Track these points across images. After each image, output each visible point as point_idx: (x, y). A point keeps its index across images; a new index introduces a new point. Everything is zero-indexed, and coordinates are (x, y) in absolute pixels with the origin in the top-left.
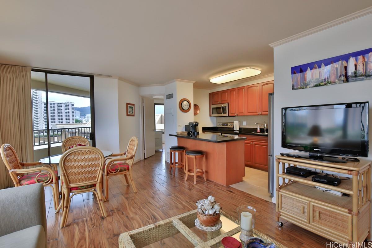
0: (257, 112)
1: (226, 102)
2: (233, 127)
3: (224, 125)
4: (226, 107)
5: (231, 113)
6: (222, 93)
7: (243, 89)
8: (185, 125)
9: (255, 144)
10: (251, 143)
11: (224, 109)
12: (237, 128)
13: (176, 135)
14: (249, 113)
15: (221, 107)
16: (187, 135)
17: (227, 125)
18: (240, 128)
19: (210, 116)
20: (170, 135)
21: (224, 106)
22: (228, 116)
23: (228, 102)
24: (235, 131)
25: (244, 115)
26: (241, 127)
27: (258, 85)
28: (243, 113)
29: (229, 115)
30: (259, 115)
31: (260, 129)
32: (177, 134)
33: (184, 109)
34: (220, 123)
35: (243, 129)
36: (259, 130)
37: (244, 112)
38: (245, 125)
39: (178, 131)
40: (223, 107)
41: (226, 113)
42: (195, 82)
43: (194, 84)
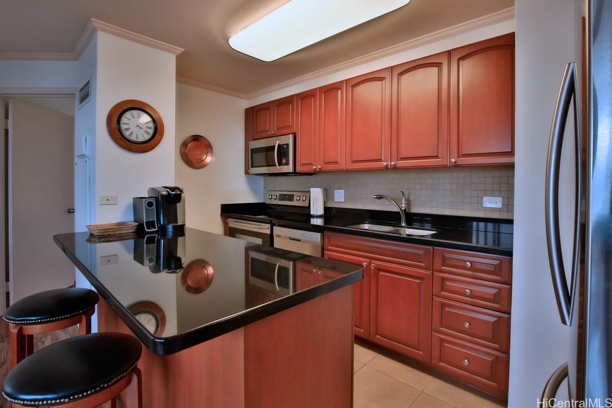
0: (380, 160)
1: (290, 131)
2: (307, 205)
3: (283, 197)
4: (287, 145)
5: (302, 165)
6: (278, 106)
7: (339, 89)
9: (379, 269)
10: (365, 264)
11: (283, 150)
12: (317, 208)
14: (354, 162)
15: (274, 146)
17: (291, 198)
18: (327, 209)
19: (247, 173)
21: (280, 144)
22: (295, 173)
23: (295, 130)
24: (313, 217)
25: (342, 171)
26: (329, 205)
27: (387, 73)
28: (337, 162)
29: (298, 170)
30: (387, 168)
33: (132, 138)
34: (273, 193)
35: (334, 211)
37: (339, 161)
38: (340, 199)
40: (279, 146)
41: (287, 164)
42: (183, 50)
43: (177, 56)
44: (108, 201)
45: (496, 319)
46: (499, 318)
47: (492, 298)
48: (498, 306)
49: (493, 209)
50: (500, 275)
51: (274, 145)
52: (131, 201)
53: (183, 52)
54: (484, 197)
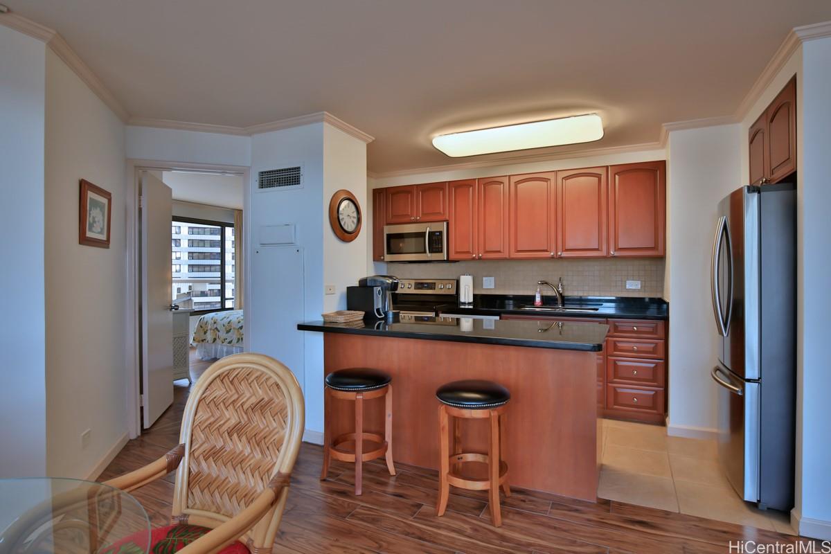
0: (546, 251)
1: (443, 218)
2: (454, 292)
3: (420, 285)
4: (441, 233)
5: (457, 253)
6: (423, 191)
7: (502, 183)
8: (348, 288)
11: (435, 237)
12: (466, 296)
13: (321, 324)
14: (518, 251)
15: (425, 233)
16: (361, 324)
17: (431, 286)
18: (475, 296)
20: (301, 327)
21: (432, 230)
22: (448, 261)
23: (447, 218)
24: (463, 303)
25: (501, 259)
26: (477, 293)
27: (551, 176)
28: (499, 251)
29: (451, 257)
30: (552, 258)
31: (543, 298)
32: (325, 322)
33: (346, 228)
34: (406, 282)
35: (484, 298)
36: (538, 300)
37: (502, 251)
38: (490, 286)
39: (326, 312)
40: (430, 232)
41: (441, 251)
42: (374, 138)
43: (367, 145)
44: (330, 291)
45: (654, 365)
46: (657, 363)
47: (651, 350)
48: (655, 355)
49: (634, 291)
50: (656, 334)
51: (424, 231)
52: (345, 290)
53: (373, 141)
54: (628, 282)
